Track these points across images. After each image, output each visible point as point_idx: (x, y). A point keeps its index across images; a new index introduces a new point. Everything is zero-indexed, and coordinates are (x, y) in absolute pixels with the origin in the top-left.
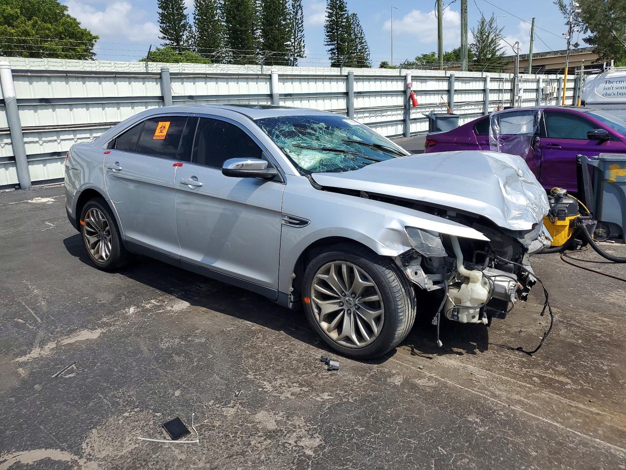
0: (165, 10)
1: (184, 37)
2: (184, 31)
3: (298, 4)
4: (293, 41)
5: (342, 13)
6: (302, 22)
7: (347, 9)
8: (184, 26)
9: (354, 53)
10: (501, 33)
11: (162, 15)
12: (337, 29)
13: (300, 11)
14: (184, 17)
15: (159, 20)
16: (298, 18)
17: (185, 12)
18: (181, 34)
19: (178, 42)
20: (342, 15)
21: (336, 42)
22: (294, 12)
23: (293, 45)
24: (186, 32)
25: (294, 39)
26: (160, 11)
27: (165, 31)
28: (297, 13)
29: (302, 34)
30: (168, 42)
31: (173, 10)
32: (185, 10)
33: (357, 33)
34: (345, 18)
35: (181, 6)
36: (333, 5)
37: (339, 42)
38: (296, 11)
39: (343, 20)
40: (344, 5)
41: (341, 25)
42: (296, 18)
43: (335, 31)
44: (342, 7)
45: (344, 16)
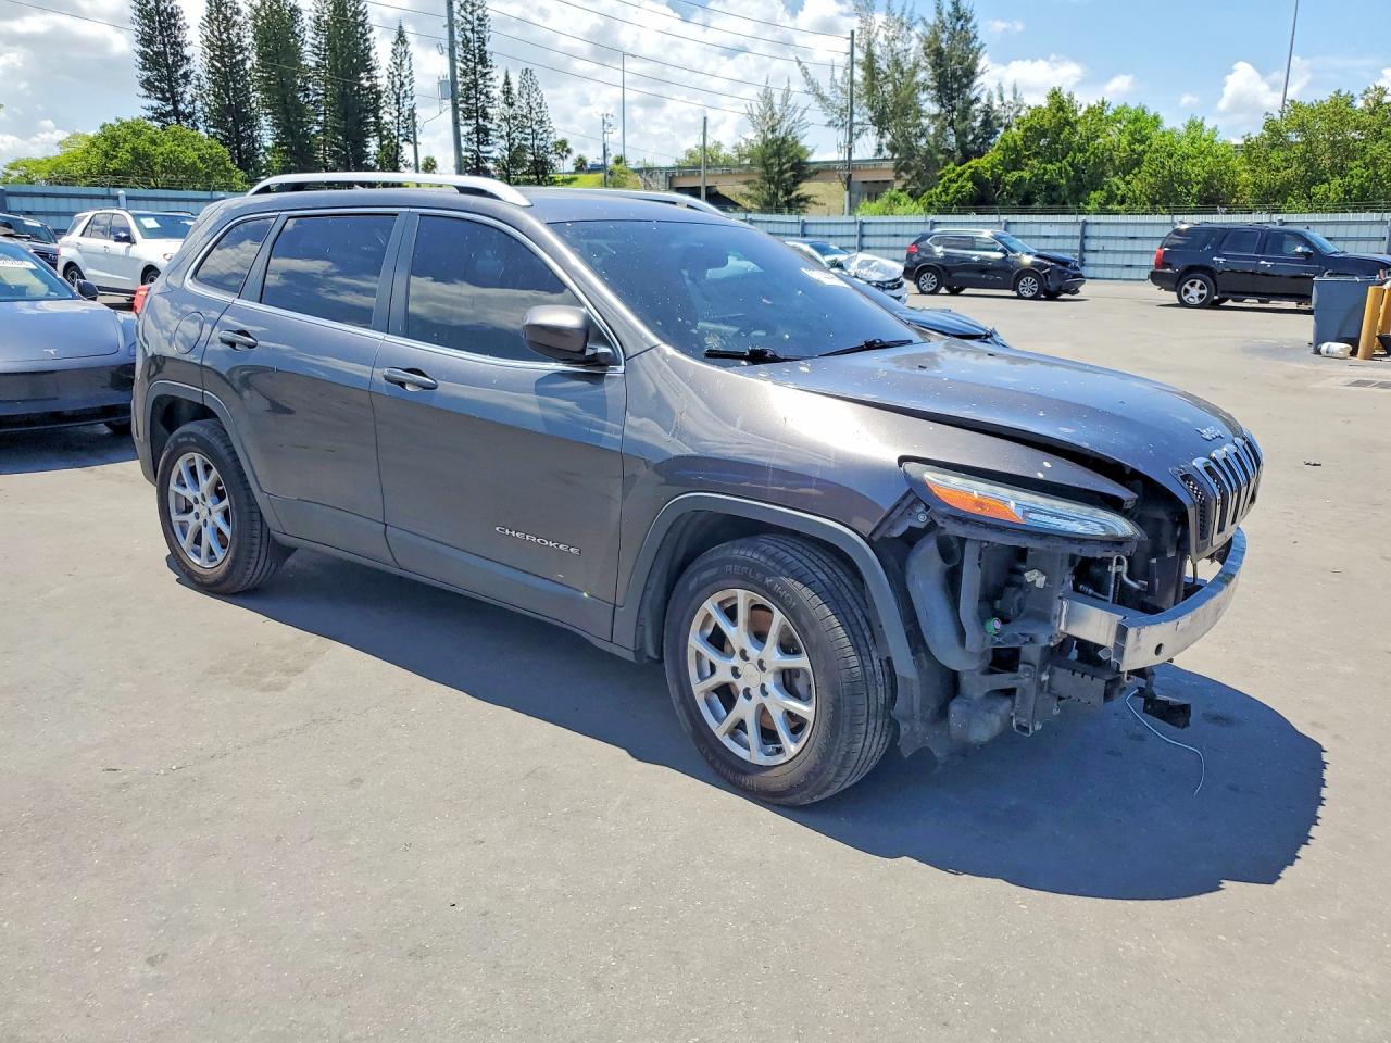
0: (148, 46)
1: (188, 97)
2: (186, 84)
3: (403, 50)
4: (396, 114)
5: (485, 71)
6: (411, 81)
7: (494, 65)
8: (186, 76)
9: (526, 139)
10: (805, 115)
11: (143, 55)
12: (477, 99)
13: (406, 63)
14: (188, 59)
15: (137, 64)
16: (403, 74)
17: (187, 52)
18: (180, 90)
19: (175, 103)
20: (484, 75)
21: (473, 121)
22: (395, 63)
23: (396, 121)
24: (189, 87)
25: (398, 110)
26: (140, 48)
27: (148, 84)
28: (400, 66)
29: (413, 102)
30: (156, 103)
31: (164, 48)
32: (188, 47)
33: (534, 105)
34: (491, 79)
35: (180, 40)
36: (469, 57)
37: (480, 120)
38: (398, 62)
39: (488, 83)
40: (488, 56)
41: (484, 91)
42: (400, 75)
43: (473, 101)
44: (483, 61)
45: (488, 76)
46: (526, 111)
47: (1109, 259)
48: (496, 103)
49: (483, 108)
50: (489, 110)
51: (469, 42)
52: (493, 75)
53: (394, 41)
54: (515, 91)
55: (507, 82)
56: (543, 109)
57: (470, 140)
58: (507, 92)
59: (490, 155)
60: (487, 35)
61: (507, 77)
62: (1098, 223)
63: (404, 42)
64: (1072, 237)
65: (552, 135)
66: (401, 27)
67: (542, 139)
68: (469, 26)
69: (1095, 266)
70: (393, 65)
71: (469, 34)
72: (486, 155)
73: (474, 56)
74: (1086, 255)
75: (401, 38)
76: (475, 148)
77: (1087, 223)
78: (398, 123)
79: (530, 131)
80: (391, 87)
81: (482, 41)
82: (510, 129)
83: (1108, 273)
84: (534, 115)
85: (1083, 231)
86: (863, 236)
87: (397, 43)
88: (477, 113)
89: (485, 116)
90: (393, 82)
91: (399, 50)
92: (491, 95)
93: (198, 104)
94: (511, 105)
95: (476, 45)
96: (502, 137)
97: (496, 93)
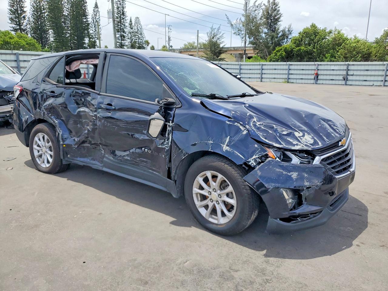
0: (12, 7)
1: (25, 24)
3: (97, 10)
4: (94, 30)
5: (124, 17)
6: (99, 20)
7: (127, 15)
8: (24, 17)
9: (136, 39)
11: (11, 10)
12: (121, 26)
13: (98, 14)
14: (25, 12)
15: (8, 13)
16: (97, 18)
17: (25, 9)
18: (22, 22)
19: (20, 26)
20: (123, 19)
21: (120, 33)
22: (94, 14)
23: (94, 33)
24: (25, 21)
25: (95, 29)
26: (9, 8)
27: (11, 19)
28: (96, 15)
29: (100, 27)
30: (14, 26)
31: (17, 8)
32: (25, 8)
33: (139, 29)
34: (126, 20)
35: (23, 6)
36: (119, 12)
37: (122, 33)
38: (95, 13)
39: (125, 21)
40: (125, 12)
41: (123, 24)
42: (96, 18)
43: (120, 27)
44: (123, 14)
45: (125, 19)
46: (136, 30)
47: (358, 78)
48: (127, 28)
49: (123, 29)
50: (125, 30)
51: (119, 7)
52: (126, 19)
53: (94, 7)
54: (133, 24)
55: (131, 21)
56: (142, 30)
57: (119, 39)
58: (131, 24)
59: (125, 44)
60: (125, 6)
61: (131, 20)
62: (353, 65)
63: (97, 7)
64: (343, 70)
65: (144, 38)
66: (96, 3)
67: (141, 40)
68: (119, 3)
69: (352, 80)
70: (94, 15)
71: (119, 5)
72: (124, 44)
73: (120, 12)
74: (348, 77)
75: (96, 6)
76: (120, 42)
77: (349, 65)
78: (95, 34)
79: (137, 37)
80: (93, 22)
81: (123, 8)
82: (131, 36)
83: (357, 83)
84: (139, 32)
85: (348, 68)
86: (263, 69)
87: (95, 7)
88: (121, 30)
89: (124, 32)
90: (93, 20)
91: (95, 10)
92: (126, 25)
93: (28, 26)
94: (132, 28)
95: (121, 9)
96: (129, 38)
97: (127, 24)
